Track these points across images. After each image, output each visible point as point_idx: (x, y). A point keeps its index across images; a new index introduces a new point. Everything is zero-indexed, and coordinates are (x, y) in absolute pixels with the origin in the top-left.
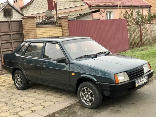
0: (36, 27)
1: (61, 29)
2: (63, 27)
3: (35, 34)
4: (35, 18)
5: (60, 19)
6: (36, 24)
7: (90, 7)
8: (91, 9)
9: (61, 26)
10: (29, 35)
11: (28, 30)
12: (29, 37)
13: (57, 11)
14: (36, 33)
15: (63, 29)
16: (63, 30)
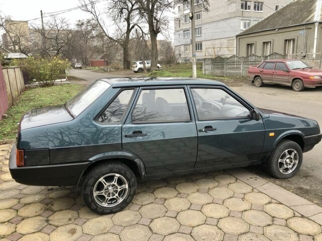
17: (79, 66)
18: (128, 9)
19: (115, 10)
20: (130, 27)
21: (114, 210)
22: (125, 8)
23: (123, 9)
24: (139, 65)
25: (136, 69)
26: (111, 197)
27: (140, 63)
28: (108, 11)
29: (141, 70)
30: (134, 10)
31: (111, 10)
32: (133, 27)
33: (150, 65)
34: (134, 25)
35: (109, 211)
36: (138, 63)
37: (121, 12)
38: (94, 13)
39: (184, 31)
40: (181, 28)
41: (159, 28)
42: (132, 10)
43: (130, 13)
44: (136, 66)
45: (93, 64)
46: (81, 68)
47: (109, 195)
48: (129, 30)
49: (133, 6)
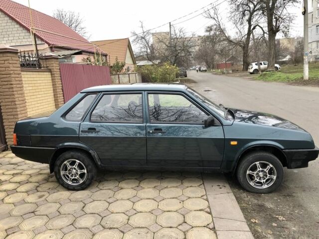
0: (22, 71)
1: (50, 76)
2: (53, 73)
3: (20, 83)
4: (18, 53)
5: (47, 59)
6: (21, 65)
7: (51, 48)
8: (52, 51)
9: (50, 71)
10: (12, 84)
11: (8, 75)
12: (13, 88)
13: (37, 46)
14: (22, 81)
15: (53, 76)
16: (53, 78)
17: (204, 69)
18: (249, 11)
19: (237, 13)
20: (252, 28)
21: (76, 188)
22: (247, 10)
23: (245, 11)
24: (254, 66)
25: (251, 71)
26: (73, 178)
27: (256, 64)
28: (230, 15)
29: (256, 71)
30: (257, 10)
31: (233, 14)
32: (254, 28)
33: (267, 66)
34: (256, 26)
35: (72, 188)
36: (254, 64)
37: (244, 15)
38: (217, 19)
39: (317, 26)
40: (314, 23)
41: (279, 27)
42: (254, 11)
43: (251, 14)
44: (252, 68)
45: (218, 67)
46: (206, 71)
47: (72, 176)
48: (250, 32)
49: (255, 6)
